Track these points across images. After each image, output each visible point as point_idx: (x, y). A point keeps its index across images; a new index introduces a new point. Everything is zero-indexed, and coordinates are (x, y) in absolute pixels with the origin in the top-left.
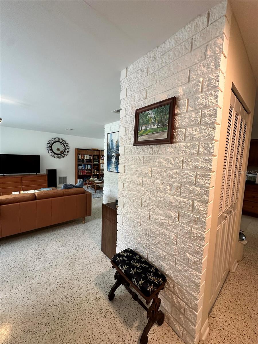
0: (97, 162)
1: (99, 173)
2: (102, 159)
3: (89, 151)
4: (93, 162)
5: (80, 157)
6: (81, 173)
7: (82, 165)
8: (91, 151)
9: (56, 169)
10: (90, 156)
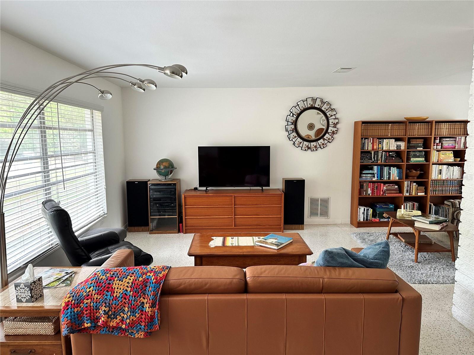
0: (422, 159)
1: (426, 193)
2: (439, 147)
3: (396, 126)
4: (408, 159)
5: (369, 146)
6: (370, 192)
7: (372, 169)
8: (402, 127)
9: (305, 179)
10: (397, 140)
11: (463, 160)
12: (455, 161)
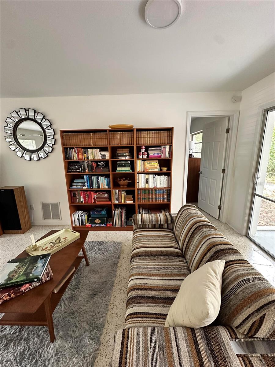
0: (129, 169)
2: (145, 157)
3: (98, 135)
4: (114, 169)
5: (75, 157)
6: (82, 199)
7: (83, 178)
8: (104, 135)
9: (23, 185)
10: (102, 149)
11: (170, 168)
12: (161, 170)
